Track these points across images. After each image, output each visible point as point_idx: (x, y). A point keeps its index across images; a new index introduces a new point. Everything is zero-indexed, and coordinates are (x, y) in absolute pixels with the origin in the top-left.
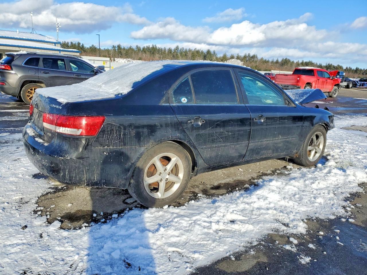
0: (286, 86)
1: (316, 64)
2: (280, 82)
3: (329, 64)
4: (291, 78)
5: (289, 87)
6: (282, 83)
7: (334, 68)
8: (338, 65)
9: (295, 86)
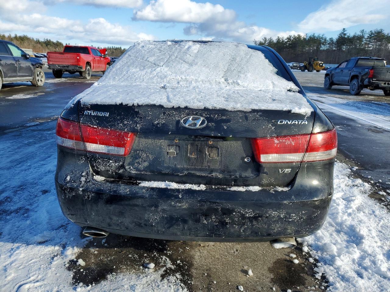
0: (65, 67)
1: (33, 39)
2: (55, 61)
3: (47, 40)
4: (69, 57)
5: (69, 67)
6: (60, 63)
7: (54, 44)
8: (58, 42)
9: (77, 66)
